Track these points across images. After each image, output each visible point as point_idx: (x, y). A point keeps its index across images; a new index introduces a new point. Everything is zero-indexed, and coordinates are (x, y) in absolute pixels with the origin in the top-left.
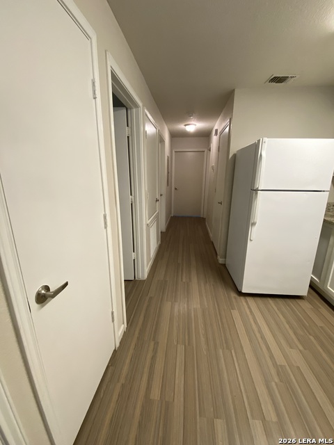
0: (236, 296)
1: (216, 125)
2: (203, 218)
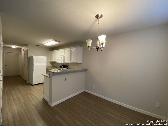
0: (32, 86)
1: (23, 48)
2: (20, 75)
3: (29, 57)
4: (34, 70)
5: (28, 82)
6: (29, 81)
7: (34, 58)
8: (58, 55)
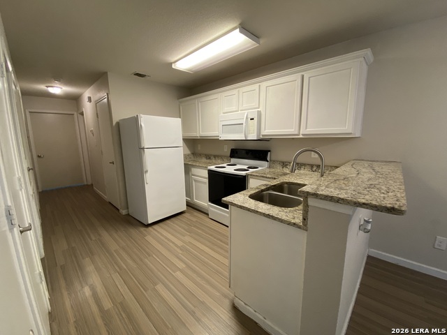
0: (145, 228)
1: (87, 93)
2: (87, 185)
3: (118, 124)
4: (147, 172)
5: (124, 212)
6: (128, 208)
7: (143, 125)
8: (226, 109)
